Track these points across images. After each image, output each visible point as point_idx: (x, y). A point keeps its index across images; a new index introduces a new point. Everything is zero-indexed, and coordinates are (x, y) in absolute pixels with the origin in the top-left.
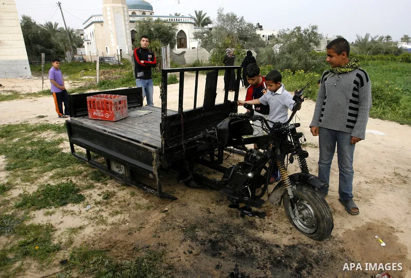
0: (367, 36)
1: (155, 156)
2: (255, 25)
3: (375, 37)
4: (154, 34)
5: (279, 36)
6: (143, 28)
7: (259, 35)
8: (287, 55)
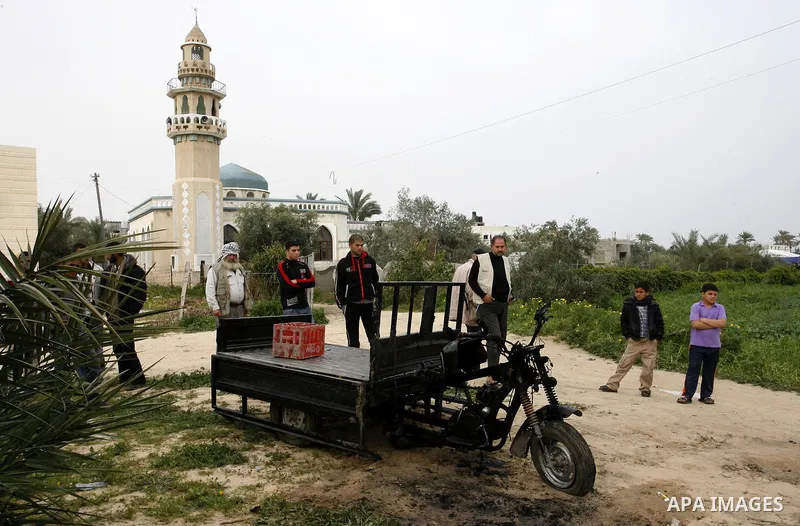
0: (694, 234)
1: (361, 390)
2: (470, 217)
3: (712, 238)
4: (273, 233)
5: (517, 238)
6: (251, 222)
7: (478, 236)
8: (536, 273)
